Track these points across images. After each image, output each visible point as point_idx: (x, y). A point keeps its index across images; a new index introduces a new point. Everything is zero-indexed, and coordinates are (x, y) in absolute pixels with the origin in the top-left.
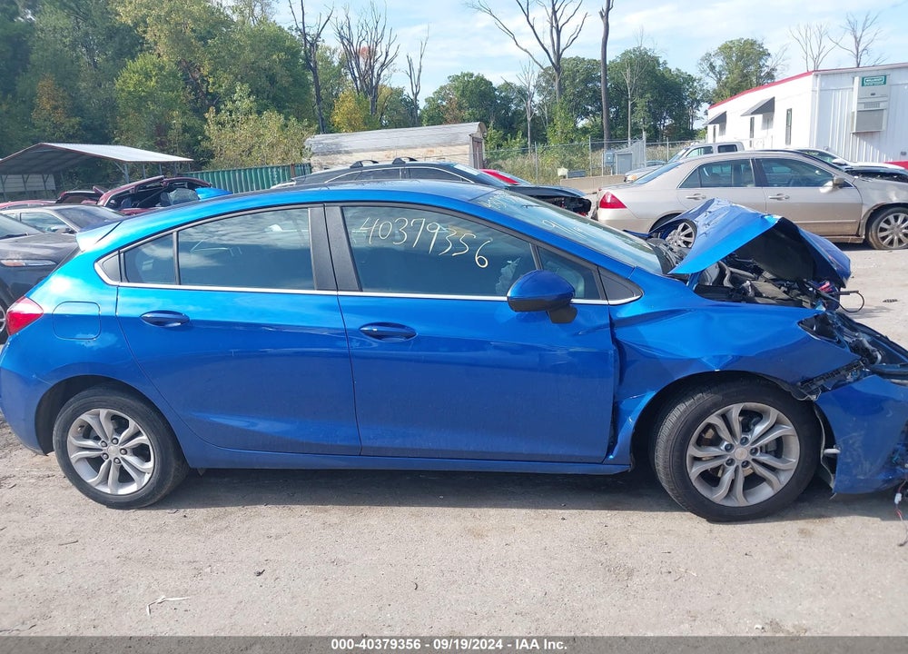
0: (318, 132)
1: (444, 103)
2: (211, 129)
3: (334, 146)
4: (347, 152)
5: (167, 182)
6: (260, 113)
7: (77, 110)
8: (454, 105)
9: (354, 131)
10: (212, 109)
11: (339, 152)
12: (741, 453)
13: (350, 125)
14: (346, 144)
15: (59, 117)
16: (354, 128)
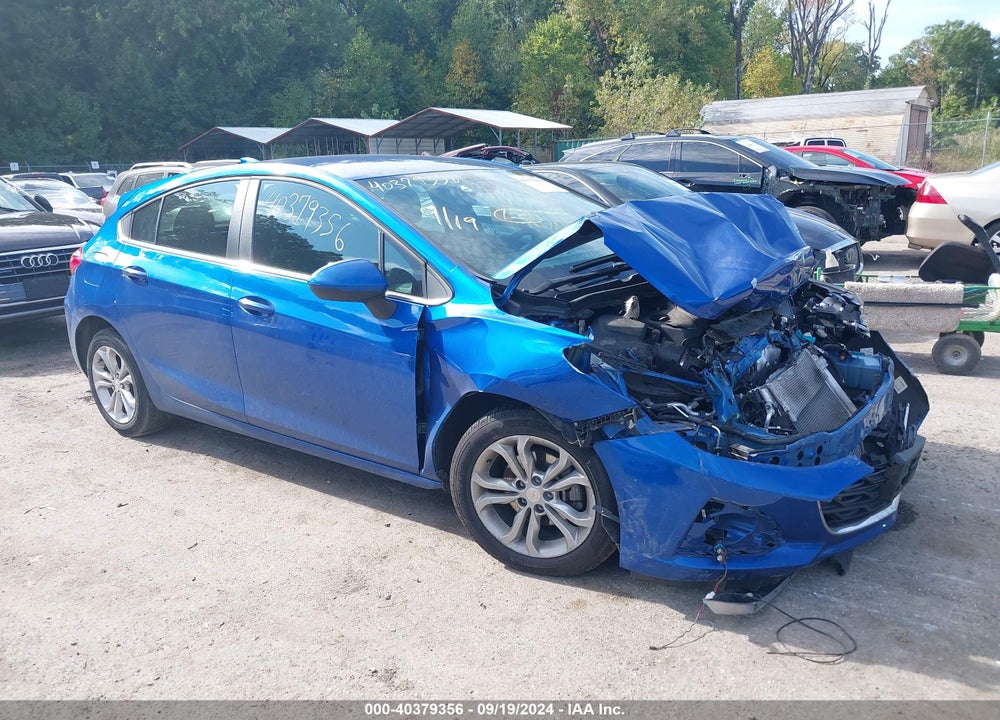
0: (717, 98)
1: (915, 62)
2: (602, 95)
3: (732, 115)
4: (747, 122)
5: (487, 150)
6: (654, 76)
7: (486, 74)
8: (927, 64)
9: (766, 96)
10: (608, 72)
11: (738, 122)
12: (533, 495)
13: (763, 89)
14: (747, 113)
15: (468, 82)
16: (766, 92)
